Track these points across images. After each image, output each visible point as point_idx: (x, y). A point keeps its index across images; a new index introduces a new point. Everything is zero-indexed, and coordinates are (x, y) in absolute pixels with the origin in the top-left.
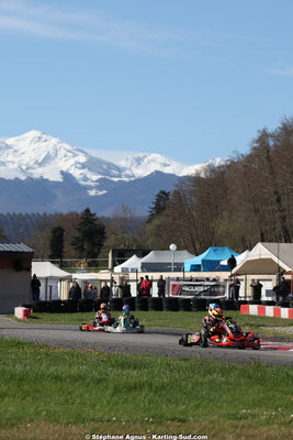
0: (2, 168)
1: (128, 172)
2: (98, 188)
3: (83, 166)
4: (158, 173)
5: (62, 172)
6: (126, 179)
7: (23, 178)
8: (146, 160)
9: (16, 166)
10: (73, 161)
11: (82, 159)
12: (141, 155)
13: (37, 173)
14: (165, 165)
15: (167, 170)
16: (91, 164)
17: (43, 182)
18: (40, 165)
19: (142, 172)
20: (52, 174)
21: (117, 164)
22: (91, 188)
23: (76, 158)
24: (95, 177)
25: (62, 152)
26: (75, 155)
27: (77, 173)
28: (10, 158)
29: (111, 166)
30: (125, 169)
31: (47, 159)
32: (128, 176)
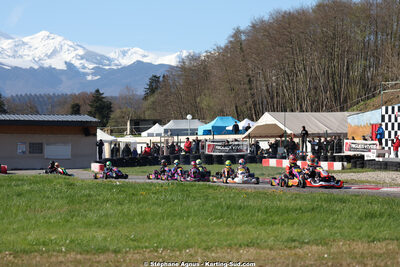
0: (20, 60)
1: (116, 62)
2: (94, 74)
3: (82, 58)
4: (139, 62)
5: (66, 63)
6: (115, 68)
7: (36, 67)
8: (129, 53)
9: (30, 58)
10: (73, 54)
11: (81, 52)
12: (126, 49)
13: (47, 63)
14: (145, 56)
15: (145, 60)
16: (88, 56)
17: (51, 70)
18: (49, 57)
19: (127, 61)
20: (58, 64)
21: (108, 55)
22: (88, 74)
23: (76, 52)
24: (92, 66)
25: (66, 47)
26: (76, 50)
27: (77, 63)
28: (26, 52)
29: (103, 57)
30: (113, 60)
31: (55, 52)
32: (117, 65)
